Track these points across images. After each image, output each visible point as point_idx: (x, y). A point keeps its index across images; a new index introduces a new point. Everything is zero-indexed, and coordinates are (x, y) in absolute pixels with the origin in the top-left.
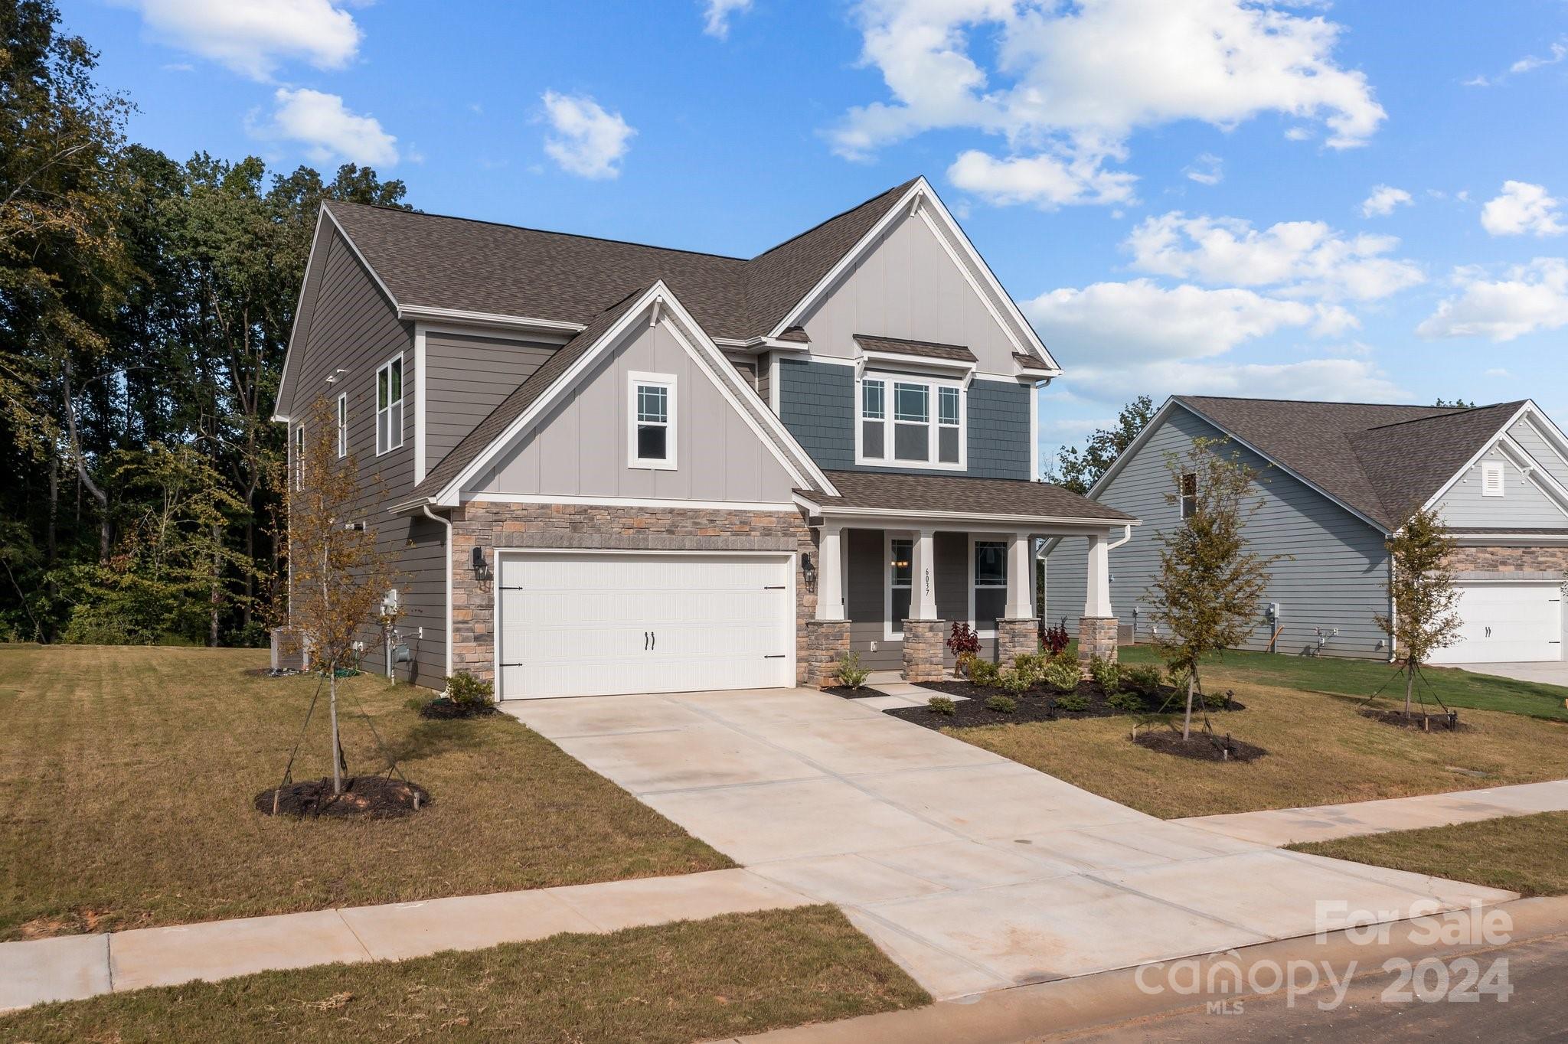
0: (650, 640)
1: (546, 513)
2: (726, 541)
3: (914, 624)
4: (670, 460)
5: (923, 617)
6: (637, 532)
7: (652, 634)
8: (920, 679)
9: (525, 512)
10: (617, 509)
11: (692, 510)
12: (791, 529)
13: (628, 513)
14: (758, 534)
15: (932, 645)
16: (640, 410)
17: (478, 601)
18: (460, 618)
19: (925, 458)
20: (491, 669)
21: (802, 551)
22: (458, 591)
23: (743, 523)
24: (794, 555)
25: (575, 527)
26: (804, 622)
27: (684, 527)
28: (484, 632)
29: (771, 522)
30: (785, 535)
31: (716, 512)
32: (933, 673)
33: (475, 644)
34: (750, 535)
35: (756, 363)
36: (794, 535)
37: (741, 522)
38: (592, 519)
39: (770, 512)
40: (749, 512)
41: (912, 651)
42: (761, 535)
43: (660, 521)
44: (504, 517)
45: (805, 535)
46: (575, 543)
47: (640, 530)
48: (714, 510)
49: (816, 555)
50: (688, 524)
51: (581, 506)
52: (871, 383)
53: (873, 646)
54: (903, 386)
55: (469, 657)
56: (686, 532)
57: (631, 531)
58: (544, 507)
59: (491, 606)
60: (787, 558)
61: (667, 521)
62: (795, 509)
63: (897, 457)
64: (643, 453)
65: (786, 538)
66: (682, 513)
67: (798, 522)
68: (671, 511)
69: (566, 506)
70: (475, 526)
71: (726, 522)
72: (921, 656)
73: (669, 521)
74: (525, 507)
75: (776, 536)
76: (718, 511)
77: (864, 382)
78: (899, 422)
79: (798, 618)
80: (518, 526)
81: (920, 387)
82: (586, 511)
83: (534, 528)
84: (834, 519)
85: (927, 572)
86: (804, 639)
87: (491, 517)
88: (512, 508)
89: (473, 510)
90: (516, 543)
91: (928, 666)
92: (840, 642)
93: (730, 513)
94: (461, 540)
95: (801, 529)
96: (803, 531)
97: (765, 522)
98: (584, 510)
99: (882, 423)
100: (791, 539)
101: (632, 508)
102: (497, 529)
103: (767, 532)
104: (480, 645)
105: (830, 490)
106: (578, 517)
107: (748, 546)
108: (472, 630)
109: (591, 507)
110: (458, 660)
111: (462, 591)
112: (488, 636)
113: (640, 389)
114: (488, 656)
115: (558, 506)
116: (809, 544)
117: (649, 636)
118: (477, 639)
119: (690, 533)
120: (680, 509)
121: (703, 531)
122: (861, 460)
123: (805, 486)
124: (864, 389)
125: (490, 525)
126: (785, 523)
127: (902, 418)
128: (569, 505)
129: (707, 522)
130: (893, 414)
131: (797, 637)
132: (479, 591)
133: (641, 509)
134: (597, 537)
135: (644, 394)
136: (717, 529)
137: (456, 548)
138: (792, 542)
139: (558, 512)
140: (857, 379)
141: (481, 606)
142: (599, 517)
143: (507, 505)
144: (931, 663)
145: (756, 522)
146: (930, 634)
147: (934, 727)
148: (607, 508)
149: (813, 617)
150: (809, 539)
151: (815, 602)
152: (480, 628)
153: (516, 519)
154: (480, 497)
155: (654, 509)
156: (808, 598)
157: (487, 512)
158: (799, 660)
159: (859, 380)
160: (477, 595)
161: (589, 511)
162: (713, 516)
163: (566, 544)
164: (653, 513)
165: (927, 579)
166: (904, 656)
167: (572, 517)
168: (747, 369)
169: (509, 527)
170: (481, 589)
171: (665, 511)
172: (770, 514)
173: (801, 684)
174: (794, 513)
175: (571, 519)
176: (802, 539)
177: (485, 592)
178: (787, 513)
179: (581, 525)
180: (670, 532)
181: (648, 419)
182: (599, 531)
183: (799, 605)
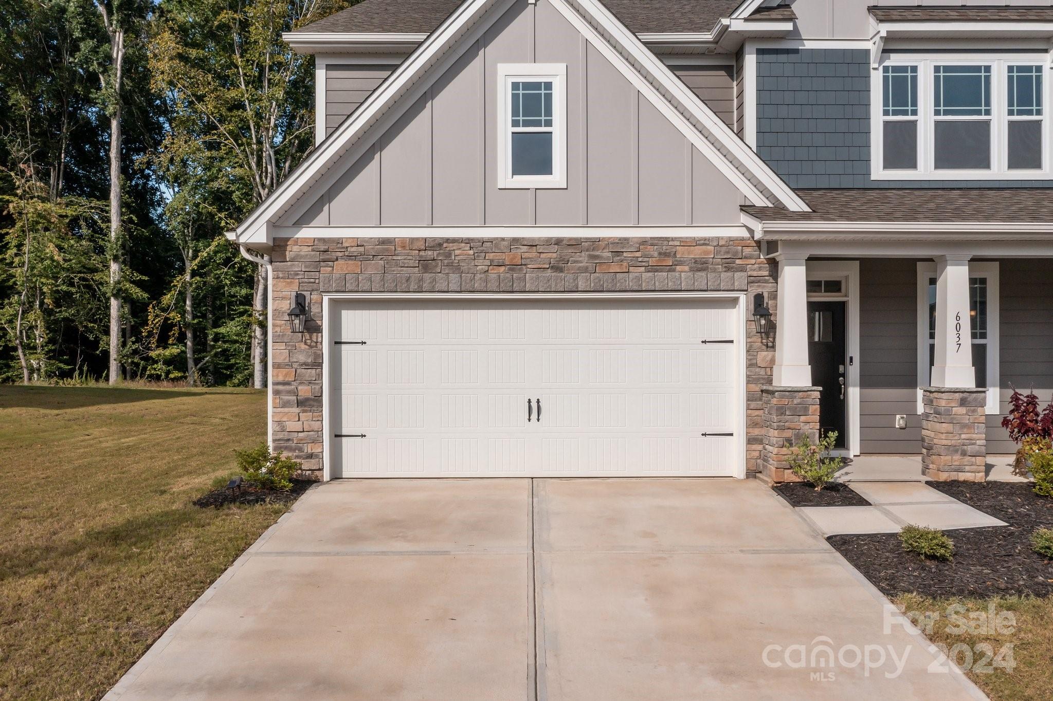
0: (534, 409)
1: (387, 250)
2: (639, 279)
3: (935, 395)
4: (557, 177)
5: (949, 384)
6: (510, 269)
7: (538, 401)
8: (943, 477)
9: (361, 249)
10: (483, 241)
11: (587, 240)
12: (738, 262)
13: (497, 246)
14: (687, 268)
15: (964, 426)
16: (515, 112)
17: (302, 358)
18: (281, 379)
19: (985, 163)
20: (318, 440)
21: (755, 290)
22: (278, 346)
23: (666, 255)
24: (743, 298)
25: (426, 265)
26: (756, 388)
27: (575, 262)
28: (309, 395)
29: (708, 253)
30: (728, 269)
31: (625, 241)
32: (967, 468)
33: (296, 410)
34: (674, 271)
35: (734, 63)
36: (742, 269)
37: (660, 254)
38: (448, 255)
39: (705, 239)
40: (673, 239)
41: (932, 434)
42: (691, 270)
43: (543, 256)
44: (334, 255)
45: (760, 269)
46: (426, 286)
47: (514, 267)
48: (620, 239)
49: (774, 296)
50: (583, 259)
51: (434, 239)
52: (896, 69)
53: (899, 421)
54: (947, 69)
55: (293, 425)
56: (579, 268)
57: (502, 269)
58: (384, 241)
59: (317, 364)
60: (734, 302)
61: (552, 255)
62: (745, 234)
63: (937, 167)
64: (519, 168)
65: (730, 274)
66: (575, 244)
67: (747, 251)
68: (558, 241)
69: (413, 240)
70: (298, 267)
71: (638, 254)
72: (945, 442)
73: (555, 255)
74: (360, 243)
75: (714, 271)
76: (626, 239)
77: (886, 69)
78: (942, 118)
79: (748, 382)
80: (352, 265)
81: (977, 69)
82: (440, 245)
83: (373, 268)
84: (795, 243)
85: (958, 317)
86: (757, 413)
87: (317, 256)
88: (345, 245)
89: (296, 248)
90: (349, 287)
91: (957, 457)
92: (803, 418)
93: (644, 242)
94: (281, 284)
95: (753, 261)
96: (757, 265)
97: (697, 252)
98: (438, 244)
99: (914, 123)
100: (738, 275)
101: (503, 239)
102: (325, 270)
103: (700, 266)
104: (304, 411)
105: (794, 203)
106: (430, 253)
107: (671, 285)
108: (295, 393)
109: (448, 240)
110: (278, 429)
111: (283, 346)
112: (314, 400)
113: (515, 86)
114: (315, 425)
115: (403, 240)
116: (766, 282)
117: (534, 405)
118: (299, 403)
119: (586, 270)
120: (570, 239)
121: (604, 267)
122: (879, 172)
123: (759, 201)
124: (886, 79)
125: (317, 265)
126: (728, 253)
127: (946, 113)
128: (417, 239)
129: (610, 255)
130: (932, 108)
131: (748, 408)
132: (303, 346)
133: (515, 241)
134: (454, 277)
135: (521, 92)
136: (625, 264)
137: (276, 294)
138: (740, 279)
139: (404, 247)
140: (873, 65)
141: (305, 364)
142: (457, 252)
143: (339, 241)
144: (964, 454)
145: (682, 253)
146: (963, 410)
147: (890, 589)
148: (468, 241)
149: (770, 381)
150: (767, 273)
151: (773, 361)
152: (305, 391)
153: (350, 257)
154: (305, 233)
155: (533, 239)
156: (763, 356)
157: (313, 250)
158: (750, 441)
159: (876, 66)
160: (301, 351)
161: (445, 245)
162: (618, 247)
163: (413, 287)
164: (532, 244)
165: (958, 328)
166: (923, 440)
167: (422, 253)
168: (723, 73)
169: (341, 267)
170: (306, 343)
171: (549, 242)
172: (705, 242)
173: (752, 473)
174: (743, 239)
175: (421, 256)
176: (755, 274)
177: (311, 347)
178: (731, 239)
179: (433, 263)
180: (557, 269)
181: (526, 124)
182: (457, 269)
183: (751, 365)
